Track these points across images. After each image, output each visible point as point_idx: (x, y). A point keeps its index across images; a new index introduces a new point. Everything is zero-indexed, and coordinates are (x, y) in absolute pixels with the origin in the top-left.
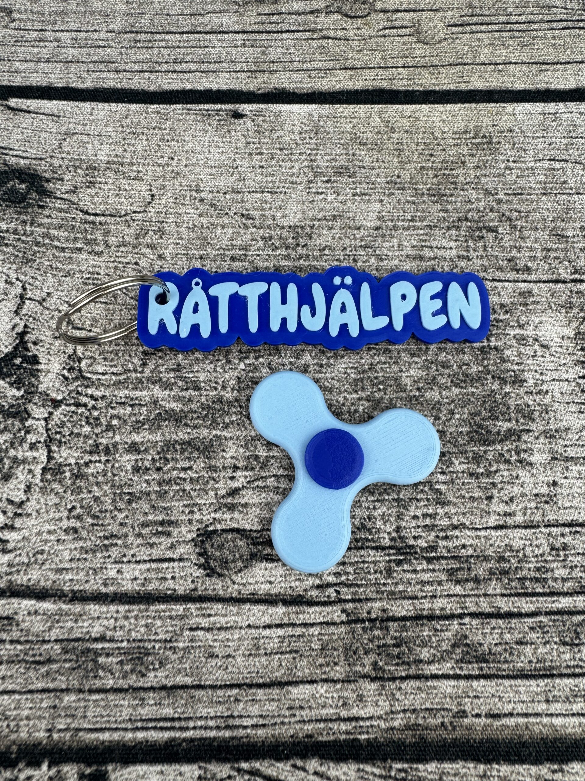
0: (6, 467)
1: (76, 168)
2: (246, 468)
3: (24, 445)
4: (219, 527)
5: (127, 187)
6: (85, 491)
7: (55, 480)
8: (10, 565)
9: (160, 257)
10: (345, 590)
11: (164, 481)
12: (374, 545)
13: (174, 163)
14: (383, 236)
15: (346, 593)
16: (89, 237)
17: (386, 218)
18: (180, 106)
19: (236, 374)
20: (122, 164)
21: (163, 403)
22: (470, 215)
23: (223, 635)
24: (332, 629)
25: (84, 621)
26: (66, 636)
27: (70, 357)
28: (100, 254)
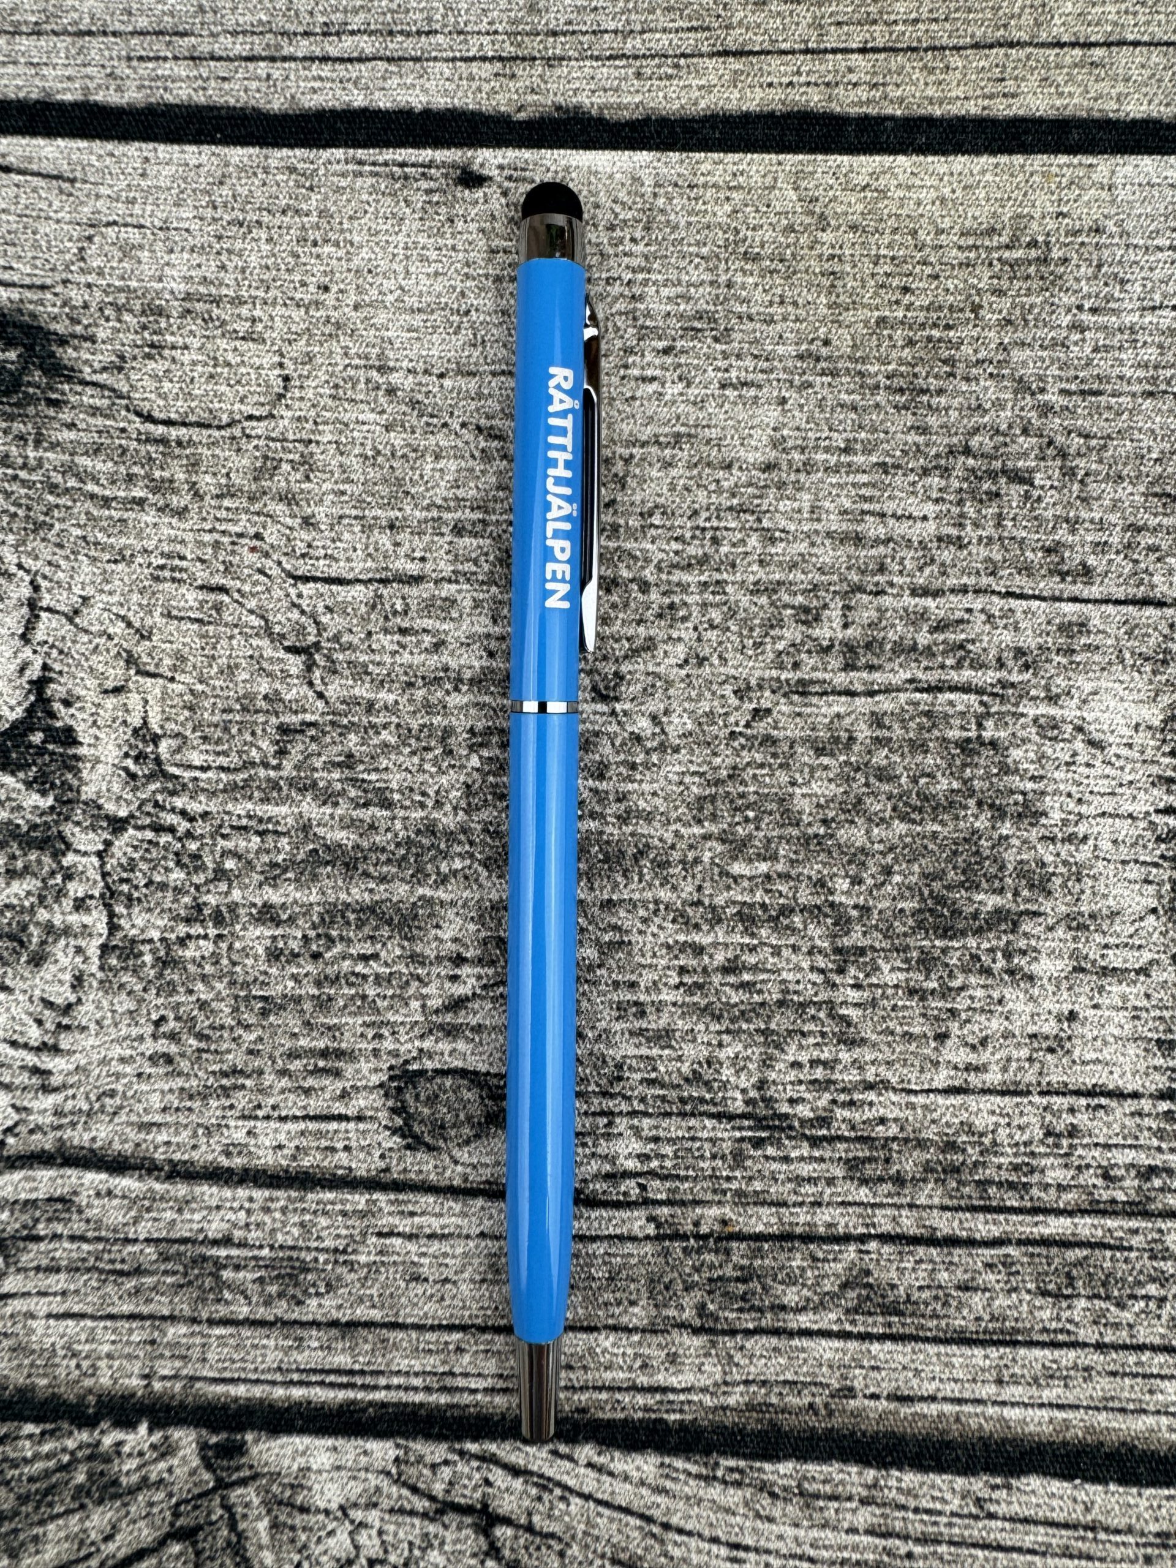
0: (35, 940)
1: (119, 309)
2: (480, 960)
3: (64, 902)
4: (429, 1065)
5: (230, 357)
6: (181, 990)
7: (125, 969)
8: (58, 1113)
9: (308, 522)
10: (656, 1183)
11: (326, 977)
12: (714, 1110)
13: (329, 299)
14: (781, 485)
15: (658, 1190)
16: (157, 474)
17: (790, 443)
18: (339, 153)
19: (462, 779)
20: (217, 301)
21: (322, 832)
22: (974, 442)
23: (435, 1247)
24: (629, 1247)
25: (193, 1211)
26: (164, 1234)
27: (136, 731)
28: (181, 513)
